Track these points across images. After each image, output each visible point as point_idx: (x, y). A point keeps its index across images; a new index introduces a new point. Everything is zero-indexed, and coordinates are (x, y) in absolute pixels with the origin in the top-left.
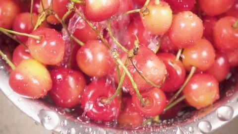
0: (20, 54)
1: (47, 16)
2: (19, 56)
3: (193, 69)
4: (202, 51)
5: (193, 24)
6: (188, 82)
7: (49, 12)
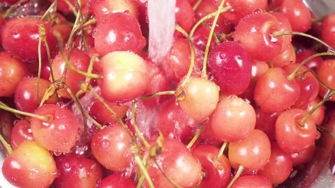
0: (21, 132)
1: (57, 90)
2: (19, 134)
3: (241, 169)
4: (253, 148)
5: (243, 114)
6: (233, 184)
7: (59, 86)
